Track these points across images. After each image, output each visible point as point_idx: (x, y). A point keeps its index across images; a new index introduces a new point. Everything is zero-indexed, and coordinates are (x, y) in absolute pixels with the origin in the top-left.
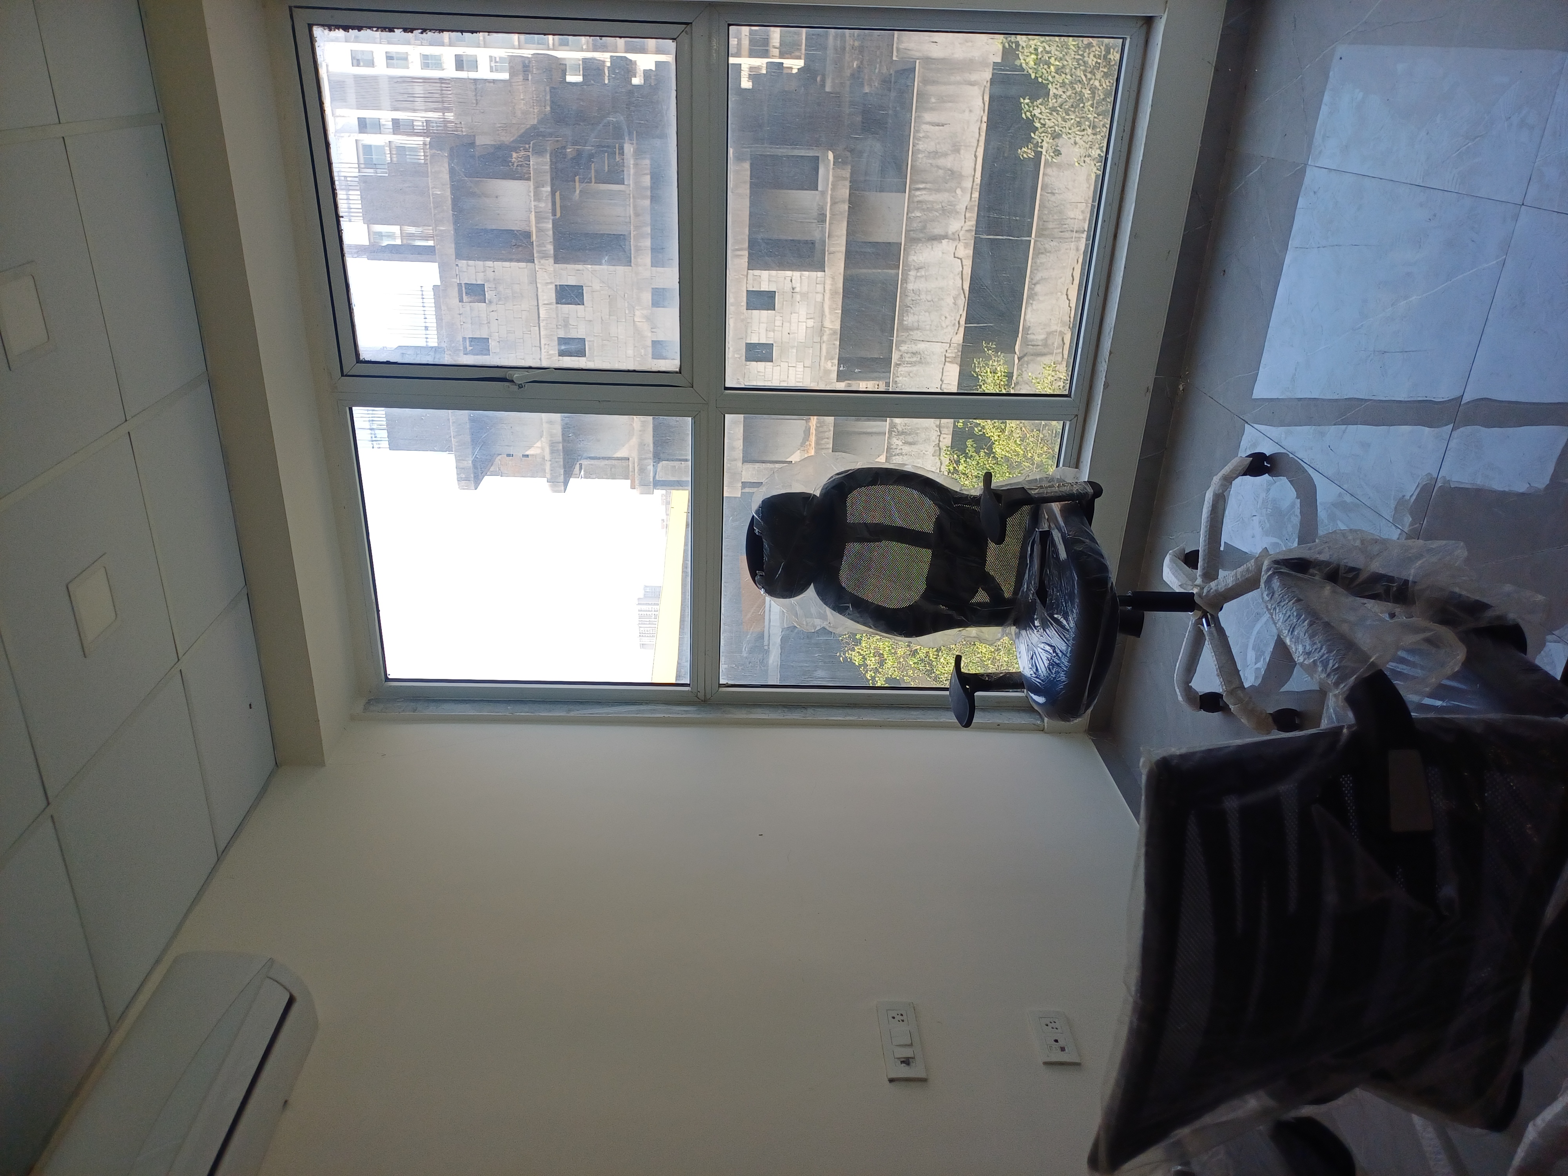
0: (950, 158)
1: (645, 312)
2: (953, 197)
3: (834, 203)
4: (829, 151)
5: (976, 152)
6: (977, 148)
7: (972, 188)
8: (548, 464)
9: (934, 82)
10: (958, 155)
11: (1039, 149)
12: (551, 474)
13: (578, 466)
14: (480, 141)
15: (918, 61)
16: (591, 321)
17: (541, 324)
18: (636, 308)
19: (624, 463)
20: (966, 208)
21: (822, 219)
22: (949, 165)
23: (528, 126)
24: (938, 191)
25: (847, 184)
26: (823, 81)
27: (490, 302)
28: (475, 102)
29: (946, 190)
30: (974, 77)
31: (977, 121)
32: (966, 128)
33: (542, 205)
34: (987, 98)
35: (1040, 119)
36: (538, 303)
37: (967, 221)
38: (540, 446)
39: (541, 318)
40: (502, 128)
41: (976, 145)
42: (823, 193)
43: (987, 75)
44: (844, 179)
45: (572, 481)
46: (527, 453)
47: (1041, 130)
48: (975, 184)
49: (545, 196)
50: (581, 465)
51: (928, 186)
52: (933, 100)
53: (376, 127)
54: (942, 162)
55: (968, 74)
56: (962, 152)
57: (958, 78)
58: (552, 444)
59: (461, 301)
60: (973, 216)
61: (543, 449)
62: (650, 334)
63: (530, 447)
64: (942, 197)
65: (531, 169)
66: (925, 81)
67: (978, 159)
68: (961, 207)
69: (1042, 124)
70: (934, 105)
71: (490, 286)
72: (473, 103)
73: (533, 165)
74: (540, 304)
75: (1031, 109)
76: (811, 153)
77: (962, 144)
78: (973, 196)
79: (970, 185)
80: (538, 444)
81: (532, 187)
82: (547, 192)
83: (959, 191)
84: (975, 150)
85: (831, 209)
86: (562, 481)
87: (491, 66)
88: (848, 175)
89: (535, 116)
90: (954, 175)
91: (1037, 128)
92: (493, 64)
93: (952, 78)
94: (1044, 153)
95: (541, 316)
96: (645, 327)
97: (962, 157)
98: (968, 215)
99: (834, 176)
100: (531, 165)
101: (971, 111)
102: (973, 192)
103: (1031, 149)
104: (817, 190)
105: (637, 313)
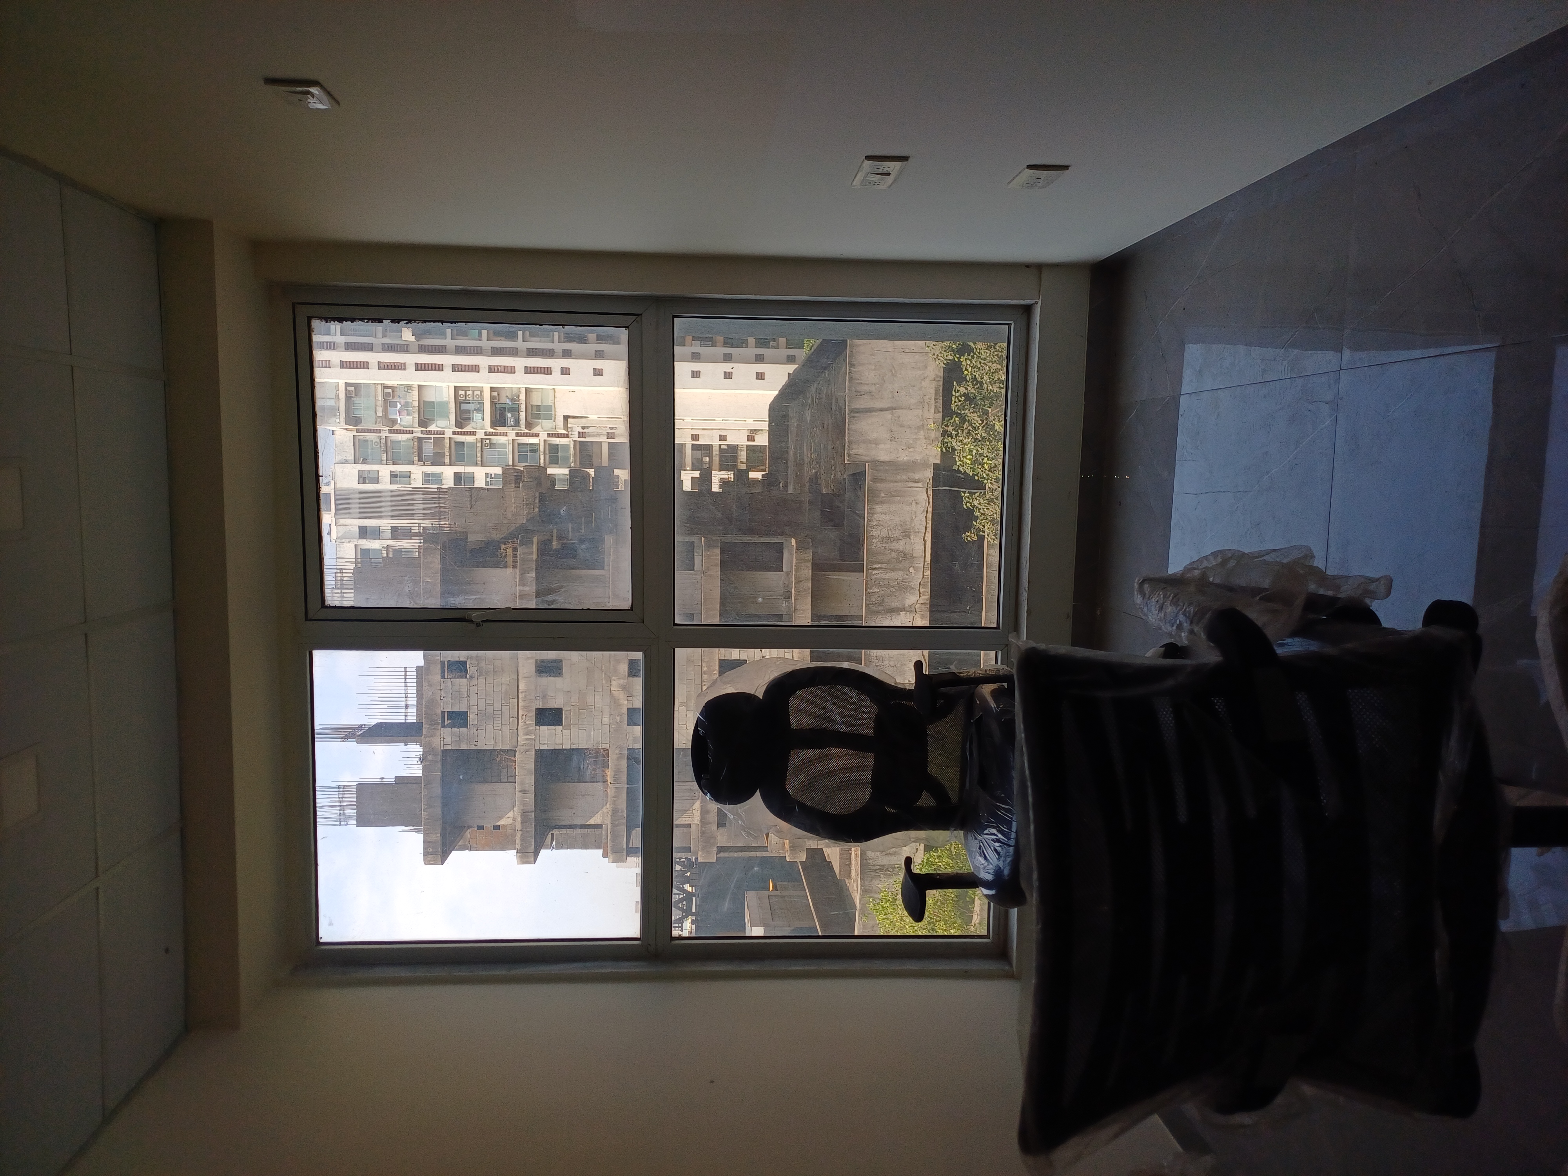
0: (902, 543)
1: (621, 682)
2: (907, 575)
3: (798, 582)
4: (792, 538)
5: (924, 536)
6: (925, 533)
7: (924, 568)
8: (519, 834)
9: (882, 481)
10: (908, 539)
11: (981, 533)
12: (522, 844)
13: (550, 836)
14: (471, 538)
15: (867, 464)
16: (568, 692)
17: (520, 696)
18: (613, 678)
19: (598, 831)
20: (920, 585)
21: (788, 596)
22: (901, 549)
23: (518, 525)
24: (893, 570)
25: (810, 565)
26: (786, 486)
27: (472, 677)
28: (469, 506)
29: (900, 570)
30: (917, 476)
31: (923, 511)
32: (914, 518)
33: (527, 589)
34: (930, 492)
35: (979, 509)
36: (518, 677)
37: (921, 595)
38: (512, 816)
39: (520, 691)
40: (493, 527)
41: (924, 531)
42: (788, 574)
43: (929, 474)
44: (808, 561)
45: (543, 853)
46: (498, 824)
47: (981, 518)
48: (926, 563)
49: (530, 581)
50: (553, 835)
51: (884, 566)
52: (883, 495)
53: (376, 533)
54: (894, 545)
55: (912, 474)
56: (912, 537)
57: (904, 477)
58: (524, 814)
59: (443, 677)
60: (926, 591)
61: (514, 819)
62: (626, 703)
63: (501, 818)
64: (899, 575)
65: (518, 558)
66: (875, 480)
67: (927, 543)
68: (915, 583)
69: (982, 514)
70: (884, 499)
71: (472, 662)
72: (467, 507)
73: (520, 554)
74: (520, 678)
75: (971, 501)
76: (776, 540)
77: (912, 530)
78: (925, 574)
79: (922, 565)
80: (510, 814)
81: (518, 573)
82: (532, 577)
83: (911, 570)
84: (923, 535)
85: (795, 587)
86: (533, 851)
87: (486, 482)
88: (810, 558)
89: (525, 517)
90: (906, 557)
91: (978, 516)
92: (488, 479)
93: (899, 477)
94: (986, 536)
95: (520, 688)
96: (621, 696)
97: (912, 541)
98: (922, 590)
99: (797, 559)
100: (518, 555)
101: (917, 503)
102: (925, 570)
103: (974, 533)
104: (782, 571)
105: (614, 683)
